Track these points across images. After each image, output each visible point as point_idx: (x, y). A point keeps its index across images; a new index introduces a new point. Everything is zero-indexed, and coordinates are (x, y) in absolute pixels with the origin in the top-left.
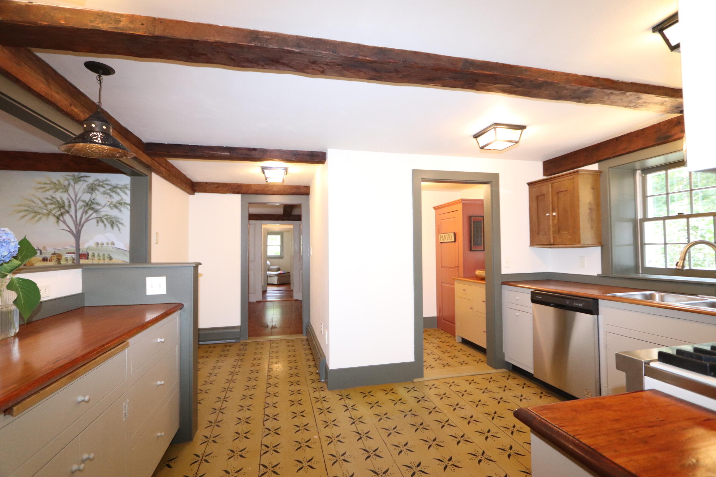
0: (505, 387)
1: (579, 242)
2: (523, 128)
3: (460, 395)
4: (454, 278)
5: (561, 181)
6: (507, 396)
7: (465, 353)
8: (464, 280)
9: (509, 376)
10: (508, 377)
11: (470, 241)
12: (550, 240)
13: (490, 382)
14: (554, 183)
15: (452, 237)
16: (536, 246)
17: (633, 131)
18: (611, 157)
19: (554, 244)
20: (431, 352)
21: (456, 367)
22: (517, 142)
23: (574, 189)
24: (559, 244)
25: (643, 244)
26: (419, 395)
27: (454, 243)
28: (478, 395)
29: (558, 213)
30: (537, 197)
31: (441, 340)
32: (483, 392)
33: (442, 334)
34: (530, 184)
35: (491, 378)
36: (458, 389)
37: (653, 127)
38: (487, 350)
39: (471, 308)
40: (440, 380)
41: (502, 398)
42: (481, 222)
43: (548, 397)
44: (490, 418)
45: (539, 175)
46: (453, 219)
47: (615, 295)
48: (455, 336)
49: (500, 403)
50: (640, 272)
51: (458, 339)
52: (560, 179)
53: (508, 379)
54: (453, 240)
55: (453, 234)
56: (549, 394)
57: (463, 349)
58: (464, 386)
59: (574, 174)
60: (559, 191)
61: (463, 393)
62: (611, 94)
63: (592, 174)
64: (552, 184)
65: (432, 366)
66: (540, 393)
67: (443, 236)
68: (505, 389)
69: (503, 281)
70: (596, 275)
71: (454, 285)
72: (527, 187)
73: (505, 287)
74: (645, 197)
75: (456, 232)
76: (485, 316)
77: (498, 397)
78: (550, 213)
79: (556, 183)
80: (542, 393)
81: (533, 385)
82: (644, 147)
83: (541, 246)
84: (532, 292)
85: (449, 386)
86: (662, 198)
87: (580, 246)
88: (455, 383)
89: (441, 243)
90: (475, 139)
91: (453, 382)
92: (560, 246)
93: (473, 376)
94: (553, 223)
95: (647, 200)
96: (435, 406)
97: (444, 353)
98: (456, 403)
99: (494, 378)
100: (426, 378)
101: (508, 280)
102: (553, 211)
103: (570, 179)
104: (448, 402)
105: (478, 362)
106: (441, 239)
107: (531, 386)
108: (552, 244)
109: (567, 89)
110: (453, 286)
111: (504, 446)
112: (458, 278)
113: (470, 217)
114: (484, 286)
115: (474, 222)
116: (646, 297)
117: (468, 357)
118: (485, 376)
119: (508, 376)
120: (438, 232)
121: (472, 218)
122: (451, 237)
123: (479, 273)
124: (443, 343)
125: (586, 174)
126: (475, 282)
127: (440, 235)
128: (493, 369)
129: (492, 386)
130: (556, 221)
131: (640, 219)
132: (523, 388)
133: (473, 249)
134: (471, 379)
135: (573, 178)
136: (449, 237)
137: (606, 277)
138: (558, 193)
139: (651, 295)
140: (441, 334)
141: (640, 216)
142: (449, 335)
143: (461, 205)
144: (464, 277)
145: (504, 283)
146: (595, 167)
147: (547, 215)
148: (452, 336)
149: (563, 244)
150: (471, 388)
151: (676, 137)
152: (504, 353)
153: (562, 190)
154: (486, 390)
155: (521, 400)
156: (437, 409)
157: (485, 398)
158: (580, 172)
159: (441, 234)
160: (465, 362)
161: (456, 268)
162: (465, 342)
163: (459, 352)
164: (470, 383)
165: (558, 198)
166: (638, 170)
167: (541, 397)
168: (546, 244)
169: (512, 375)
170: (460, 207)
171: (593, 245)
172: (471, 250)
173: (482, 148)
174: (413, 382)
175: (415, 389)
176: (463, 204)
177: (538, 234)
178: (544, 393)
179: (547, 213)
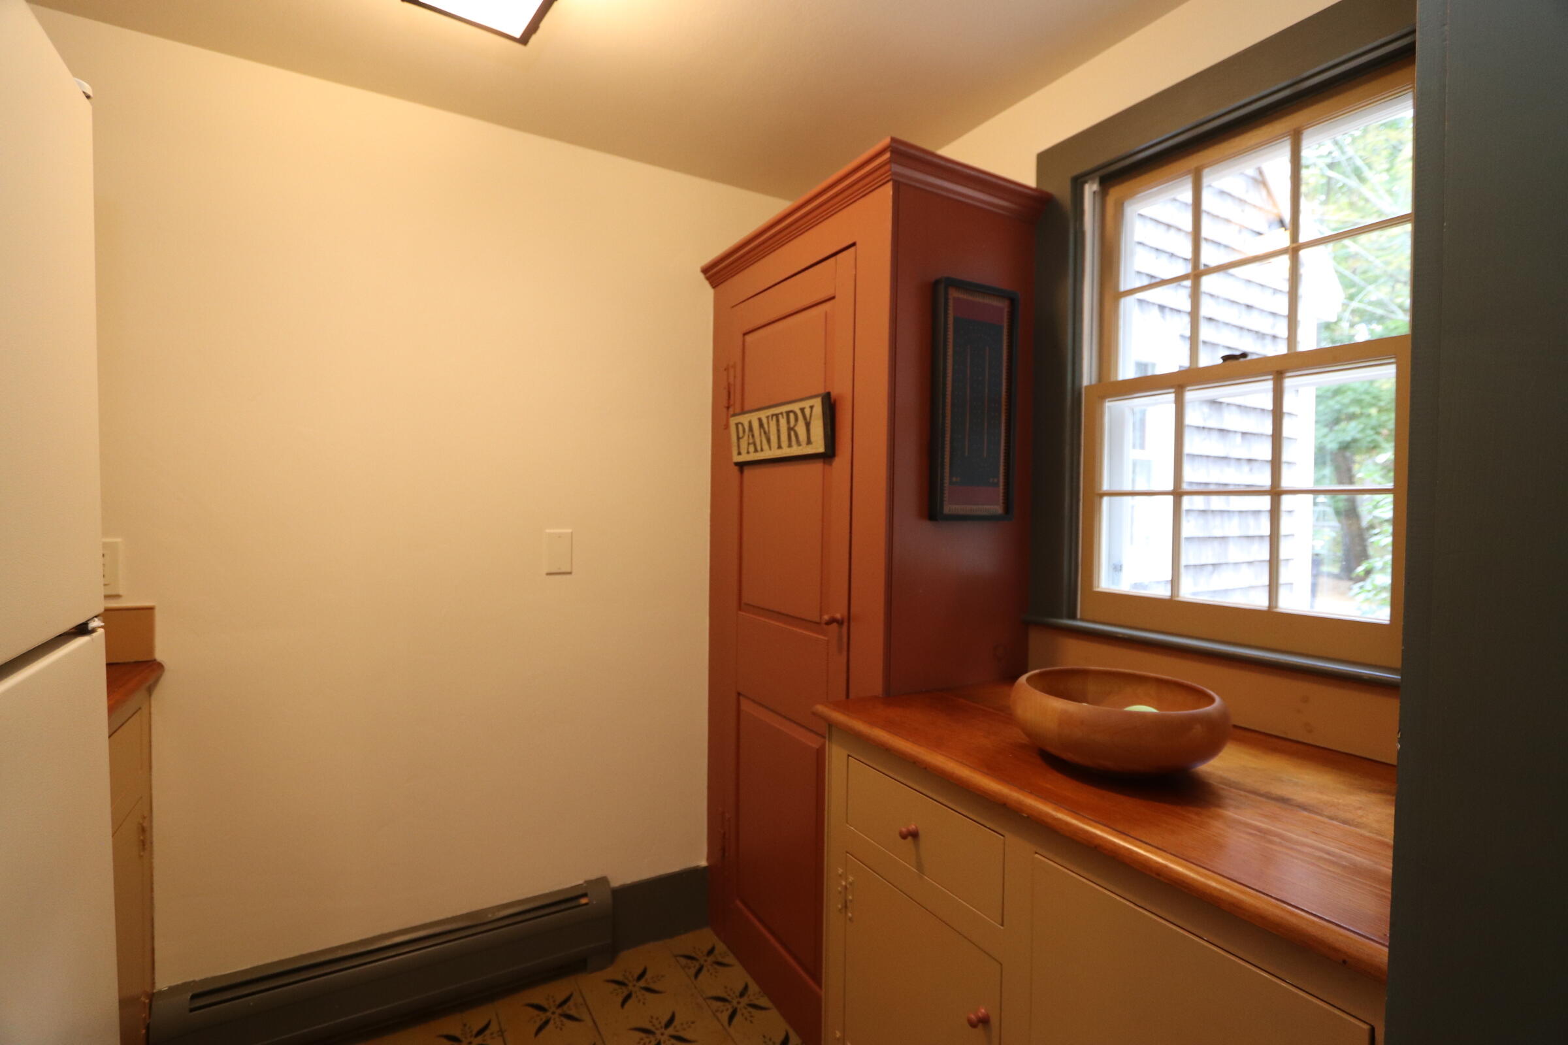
11: (932, 451)
15: (808, 425)
27: (817, 467)
46: (824, 311)
54: (818, 446)
55: (817, 403)
67: (756, 425)
75: (840, 389)
89: (741, 466)
106: (744, 443)
113: (936, 293)
120: (726, 405)
121: (952, 296)
122: (801, 429)
127: (733, 421)
133: (947, 509)
136: (790, 429)
159: (744, 411)
161: (833, 628)
172: (932, 513)
176: (901, 191)
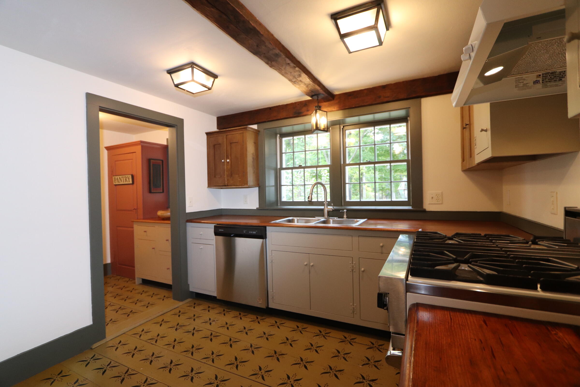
0: (194, 316)
1: (247, 183)
2: (215, 76)
3: (154, 342)
4: (132, 220)
5: (234, 134)
6: (198, 323)
7: (147, 294)
8: (145, 222)
9: (195, 304)
10: (194, 306)
11: (150, 183)
12: (225, 182)
13: (179, 316)
14: (228, 135)
15: (129, 179)
16: (213, 187)
17: (281, 105)
18: (267, 121)
19: (228, 186)
20: (109, 303)
21: (142, 312)
22: (209, 89)
23: (243, 141)
24: (231, 186)
25: (281, 186)
26: (104, 362)
27: (131, 186)
28: (173, 335)
29: (231, 160)
30: (214, 146)
31: (118, 287)
32: (176, 330)
33: (119, 280)
34: (208, 134)
35: (180, 312)
36: (149, 336)
37: (292, 104)
38: (172, 286)
39: (153, 248)
40: (126, 333)
41: (194, 329)
42: (160, 166)
43: (229, 312)
44: (190, 355)
45: (214, 128)
46: (131, 161)
47: (276, 222)
48: (134, 279)
49: (195, 335)
50: (279, 205)
51: (138, 281)
52: (232, 133)
53: (194, 307)
54: (131, 182)
55: (130, 176)
56: (229, 309)
57: (145, 290)
58: (156, 330)
59: (243, 129)
60: (231, 142)
61: (173, 344)
62: (288, 65)
63: (255, 132)
64: (226, 136)
65: (113, 320)
66: (223, 311)
67: (119, 178)
68: (194, 318)
69: (188, 219)
70: (255, 208)
71: (133, 228)
72: (205, 136)
73: (189, 225)
74: (281, 153)
75: (134, 173)
76: (170, 254)
77: (191, 328)
78: (224, 160)
79: (230, 136)
80: (224, 310)
81: (216, 306)
82: (286, 117)
83: (217, 187)
84: (215, 226)
85: (138, 337)
86: (291, 155)
87: (247, 186)
88: (145, 331)
89: (116, 185)
90: (169, 75)
91: (143, 330)
92: (233, 187)
93: (162, 316)
94: (227, 168)
95: (282, 155)
96: (127, 369)
97: (125, 300)
98: (151, 354)
99: (182, 311)
100: (109, 337)
101: (191, 218)
102: (227, 158)
103: (240, 133)
104: (142, 356)
105: (163, 300)
106: (116, 181)
107: (214, 307)
108: (226, 185)
109: (266, 46)
110: (131, 229)
111: (210, 379)
112: (138, 221)
113: (149, 160)
114: (169, 226)
115: (153, 165)
116: (289, 221)
117: (152, 297)
118: (172, 312)
119: (193, 304)
120: (112, 174)
121: (152, 161)
122: (128, 180)
123: (161, 213)
124: (122, 289)
125: (251, 131)
126: (157, 223)
127: (113, 177)
128: (179, 302)
129: (182, 320)
130: (229, 167)
131: (279, 168)
132: (209, 311)
133: (152, 191)
134: (160, 320)
135: (243, 133)
136: (126, 179)
137: (261, 209)
138: (231, 143)
139: (293, 219)
140: (117, 280)
141: (279, 167)
142: (127, 279)
143: (139, 147)
144: (144, 219)
145: (189, 221)
146: (255, 127)
147: (223, 161)
148: (131, 279)
149: (235, 185)
150: (162, 330)
151: (304, 114)
152: (189, 285)
153: (234, 142)
154: (178, 327)
155: (210, 324)
156: (130, 372)
157: (178, 335)
158: (248, 129)
159: (116, 176)
160: (151, 303)
161: (135, 210)
162: (146, 282)
163: (141, 294)
164: (161, 325)
165: (231, 148)
166: (278, 134)
167: (224, 315)
168: (221, 185)
169: (197, 302)
170: (138, 149)
171: (254, 186)
172: (150, 192)
173: (177, 86)
174: (92, 349)
175: (96, 357)
176: (142, 146)
177: (215, 177)
178: (226, 310)
179: (223, 160)
